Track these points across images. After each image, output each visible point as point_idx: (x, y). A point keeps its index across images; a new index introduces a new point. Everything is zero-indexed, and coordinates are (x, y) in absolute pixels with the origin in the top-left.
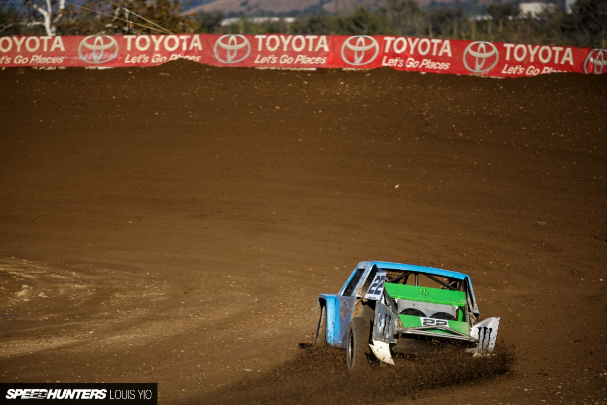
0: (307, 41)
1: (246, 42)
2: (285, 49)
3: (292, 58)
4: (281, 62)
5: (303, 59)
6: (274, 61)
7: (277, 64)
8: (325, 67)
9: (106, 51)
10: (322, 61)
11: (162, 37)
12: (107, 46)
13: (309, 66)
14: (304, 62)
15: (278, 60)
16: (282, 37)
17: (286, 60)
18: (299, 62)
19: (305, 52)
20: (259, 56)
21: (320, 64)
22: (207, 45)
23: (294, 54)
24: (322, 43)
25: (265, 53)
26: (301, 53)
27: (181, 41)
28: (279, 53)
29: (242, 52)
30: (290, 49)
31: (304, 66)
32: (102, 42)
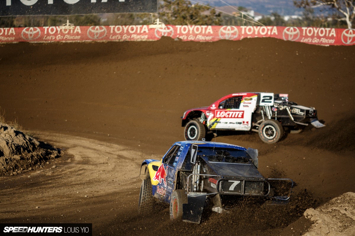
0: (326, 31)
1: (298, 31)
2: (315, 35)
3: (318, 40)
4: (313, 42)
5: (324, 40)
6: (310, 41)
7: (312, 42)
8: (333, 44)
9: (233, 34)
10: (332, 41)
11: (259, 27)
12: (233, 32)
13: (326, 44)
14: (323, 42)
15: (312, 41)
16: (315, 29)
17: (316, 41)
18: (321, 42)
19: (325, 37)
20: (303, 38)
21: (331, 43)
22: (280, 32)
23: (319, 38)
24: (333, 32)
25: (306, 36)
26: (323, 37)
27: (268, 30)
28: (312, 37)
29: (296, 36)
30: (318, 35)
31: (323, 43)
32: (230, 29)
